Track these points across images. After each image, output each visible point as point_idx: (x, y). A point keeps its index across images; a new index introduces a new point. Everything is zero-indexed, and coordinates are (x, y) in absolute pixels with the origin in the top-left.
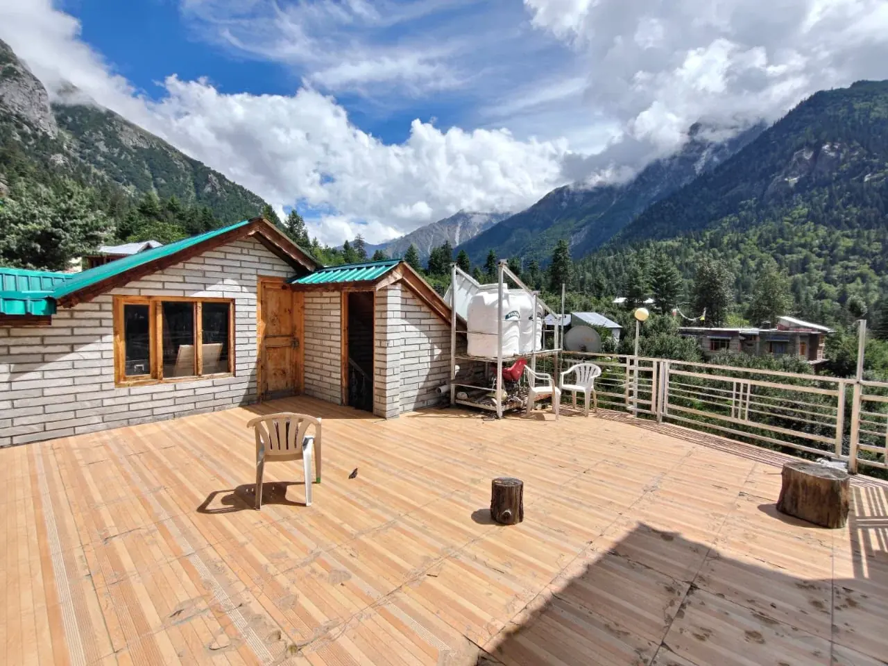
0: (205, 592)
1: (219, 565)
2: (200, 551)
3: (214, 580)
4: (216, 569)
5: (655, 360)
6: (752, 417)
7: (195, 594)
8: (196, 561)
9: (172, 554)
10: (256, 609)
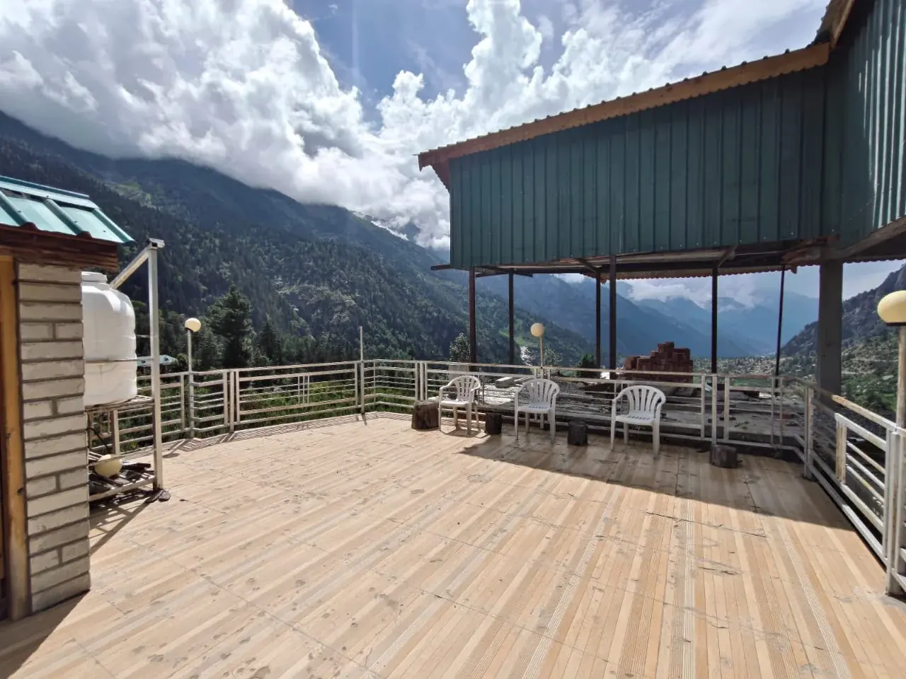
0: (701, 571)
1: (673, 581)
2: (679, 608)
3: (687, 573)
4: (678, 581)
5: (224, 371)
6: (312, 399)
7: (707, 575)
8: (690, 599)
9: (709, 625)
10: (675, 542)
